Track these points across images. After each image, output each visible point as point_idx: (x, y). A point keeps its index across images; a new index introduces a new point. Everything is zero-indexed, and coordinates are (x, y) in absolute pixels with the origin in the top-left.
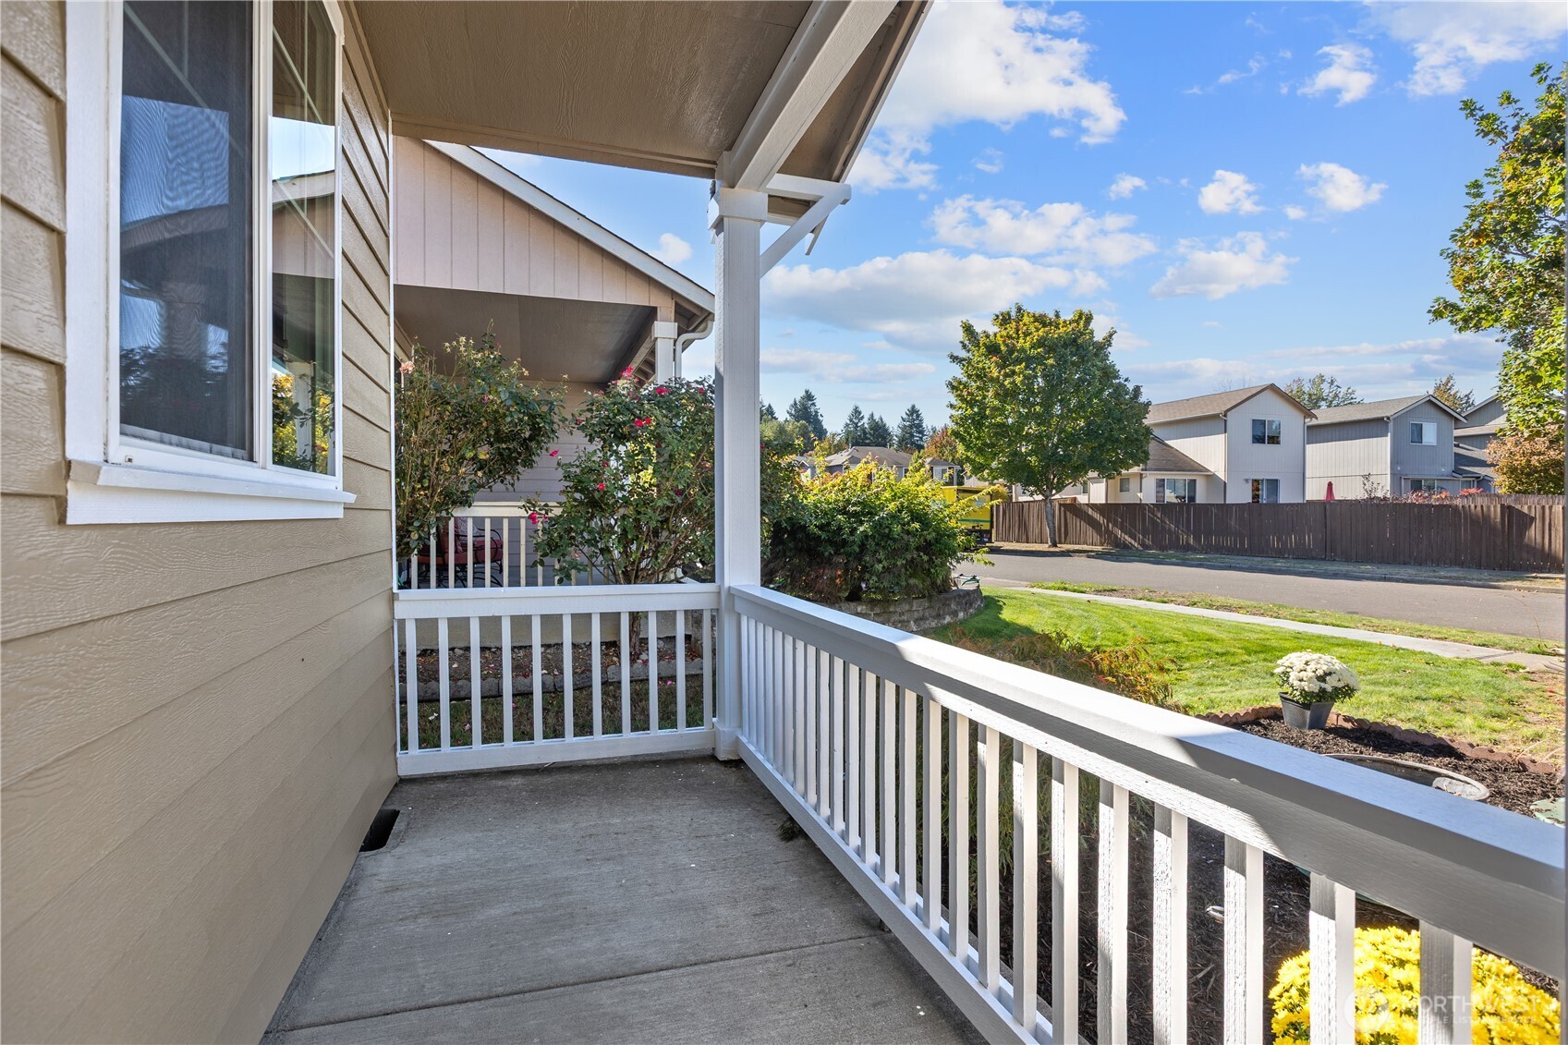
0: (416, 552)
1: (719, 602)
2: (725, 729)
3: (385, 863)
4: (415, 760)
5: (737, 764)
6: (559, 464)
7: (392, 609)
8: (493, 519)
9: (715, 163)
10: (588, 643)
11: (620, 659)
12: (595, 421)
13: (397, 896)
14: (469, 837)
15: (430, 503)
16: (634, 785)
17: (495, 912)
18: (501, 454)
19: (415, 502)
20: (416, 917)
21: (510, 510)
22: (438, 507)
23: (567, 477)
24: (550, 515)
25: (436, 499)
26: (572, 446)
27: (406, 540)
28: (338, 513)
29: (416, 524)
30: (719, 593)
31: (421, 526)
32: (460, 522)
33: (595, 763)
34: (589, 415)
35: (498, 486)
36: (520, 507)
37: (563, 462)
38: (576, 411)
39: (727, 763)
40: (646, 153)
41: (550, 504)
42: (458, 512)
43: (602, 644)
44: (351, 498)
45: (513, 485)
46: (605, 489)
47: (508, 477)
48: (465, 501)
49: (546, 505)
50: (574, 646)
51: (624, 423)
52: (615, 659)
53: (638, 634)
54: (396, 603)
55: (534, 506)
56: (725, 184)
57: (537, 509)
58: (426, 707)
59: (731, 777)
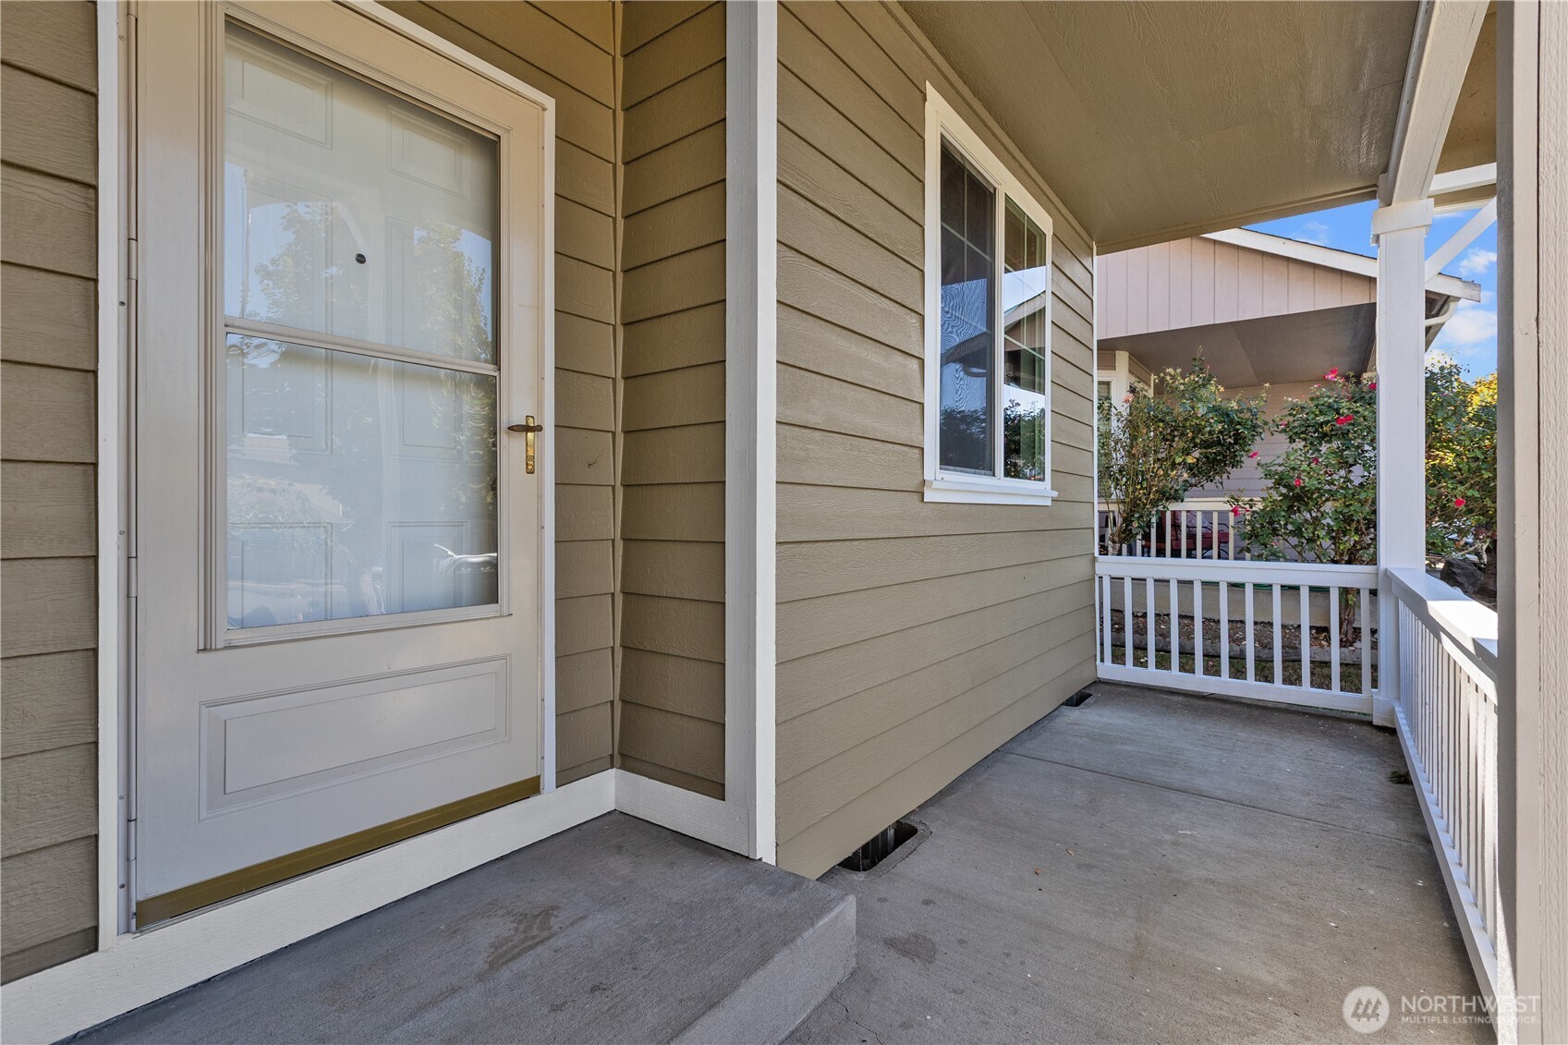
0: (1139, 537)
1: (1377, 584)
2: (1380, 698)
3: (1074, 714)
4: (1107, 670)
5: (1392, 731)
6: (1258, 464)
7: (1094, 567)
8: (1204, 513)
9: (1375, 185)
10: (1296, 626)
11: (1330, 644)
12: (1296, 424)
13: (1075, 727)
14: (1130, 715)
15: (1146, 499)
16: (1274, 721)
17: (1129, 748)
18: (1207, 458)
19: (1136, 498)
20: (1082, 737)
21: (1218, 504)
22: (1155, 503)
23: (1268, 475)
24: (1254, 509)
25: (1152, 496)
26: (1273, 449)
27: (1130, 527)
28: (1049, 503)
29: (1137, 515)
30: (1377, 574)
31: (1141, 516)
32: (1175, 514)
33: (1248, 702)
34: (1291, 419)
35: (1208, 485)
36: (1225, 502)
37: (1263, 462)
38: (1277, 417)
39: (1380, 728)
40: (1299, 201)
41: (1255, 499)
42: (1173, 506)
43: (1311, 628)
44: (1055, 494)
45: (1222, 483)
46: (1302, 485)
47: (1217, 477)
48: (1177, 497)
49: (1252, 500)
50: (1284, 627)
51: (1327, 423)
52: (1324, 643)
53: (1350, 622)
54: (1096, 564)
55: (1237, 501)
56: (1382, 204)
57: (1240, 503)
58: (1140, 652)
59: (1380, 738)
